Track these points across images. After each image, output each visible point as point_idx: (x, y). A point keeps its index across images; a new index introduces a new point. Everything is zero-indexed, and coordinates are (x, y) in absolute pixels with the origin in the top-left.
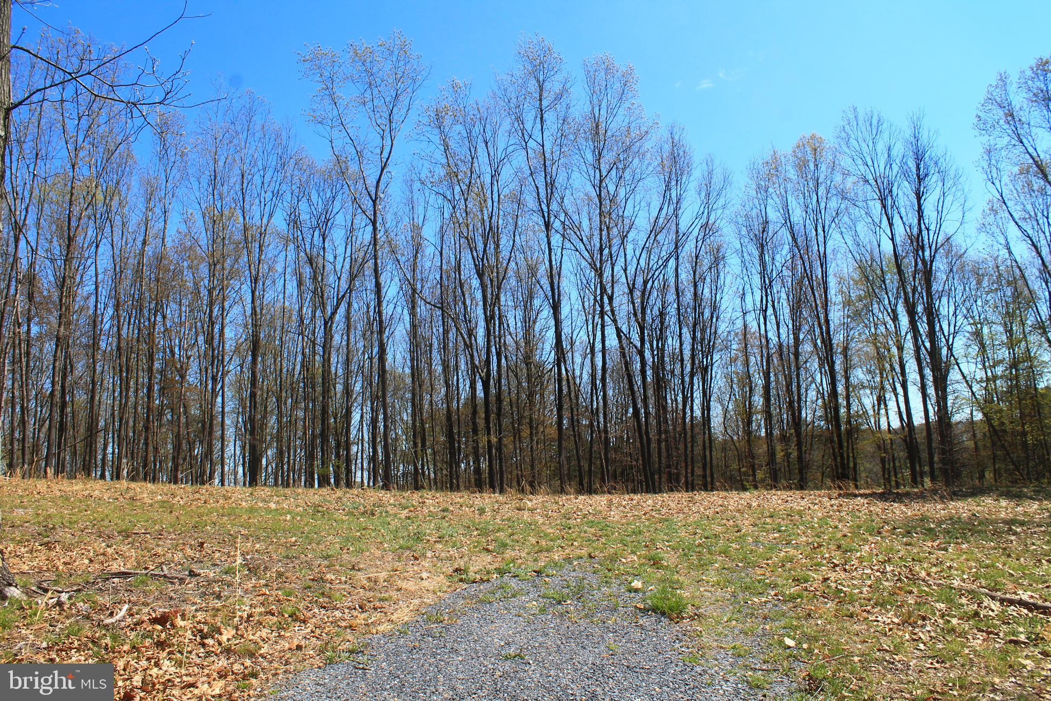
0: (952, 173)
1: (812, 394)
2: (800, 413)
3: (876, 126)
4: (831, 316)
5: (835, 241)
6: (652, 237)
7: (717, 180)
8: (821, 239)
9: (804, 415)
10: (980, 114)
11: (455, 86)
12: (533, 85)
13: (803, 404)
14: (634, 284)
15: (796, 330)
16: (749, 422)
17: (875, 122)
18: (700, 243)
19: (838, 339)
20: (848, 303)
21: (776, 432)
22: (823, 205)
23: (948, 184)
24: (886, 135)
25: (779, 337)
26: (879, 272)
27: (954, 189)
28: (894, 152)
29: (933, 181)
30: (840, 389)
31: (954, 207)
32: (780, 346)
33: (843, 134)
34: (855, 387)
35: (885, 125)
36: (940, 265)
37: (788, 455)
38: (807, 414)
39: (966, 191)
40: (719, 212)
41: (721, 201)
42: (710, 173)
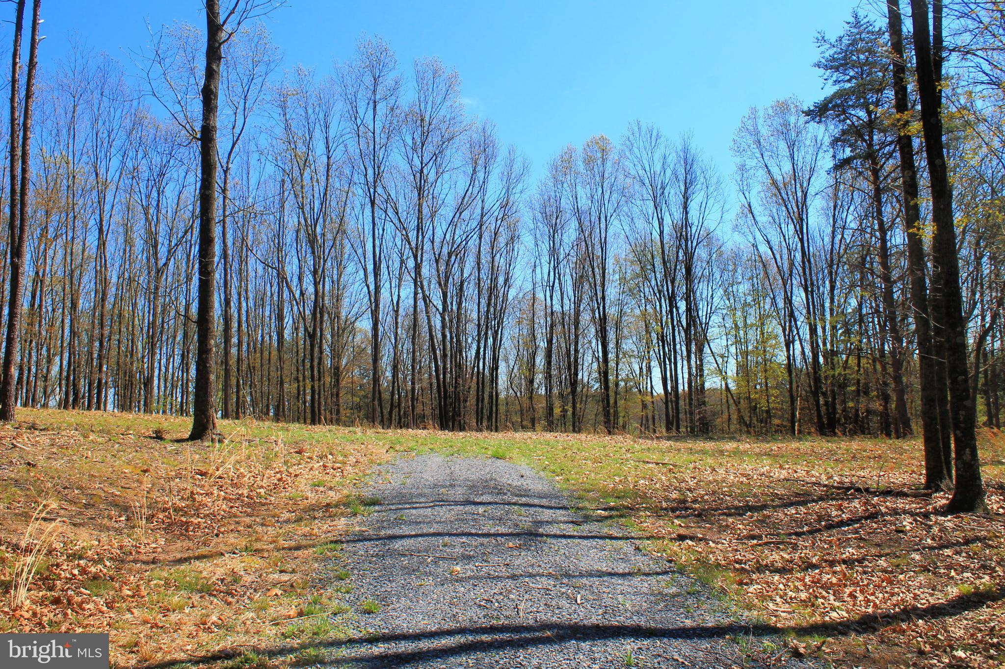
0: (714, 180)
1: (589, 358)
2: (576, 374)
3: (654, 138)
4: (607, 293)
5: (615, 227)
6: (458, 214)
7: (517, 167)
8: (603, 226)
9: (580, 377)
10: (736, 138)
11: (299, 71)
12: (368, 80)
13: (580, 367)
14: (439, 255)
15: (578, 303)
16: (532, 382)
17: (654, 134)
18: (499, 222)
19: (612, 311)
20: (623, 280)
21: (555, 391)
22: (606, 197)
23: (711, 189)
24: (662, 147)
25: (562, 307)
26: (649, 257)
27: (715, 194)
28: (669, 160)
29: (699, 185)
30: (611, 356)
31: (714, 210)
32: (563, 313)
33: (627, 142)
34: (624, 354)
35: (662, 139)
36: (701, 253)
37: (564, 411)
38: (583, 375)
39: (726, 194)
40: (517, 196)
41: (520, 187)
42: (512, 161)
